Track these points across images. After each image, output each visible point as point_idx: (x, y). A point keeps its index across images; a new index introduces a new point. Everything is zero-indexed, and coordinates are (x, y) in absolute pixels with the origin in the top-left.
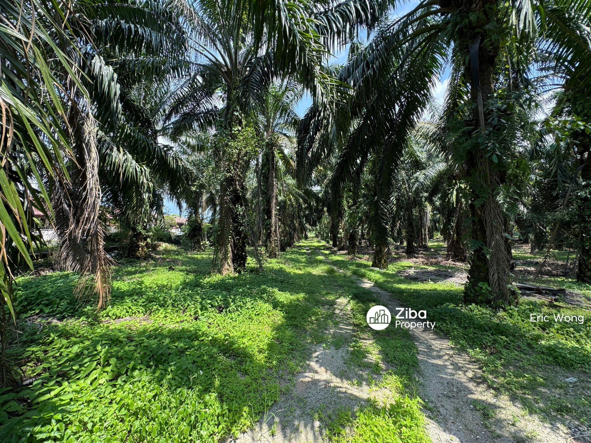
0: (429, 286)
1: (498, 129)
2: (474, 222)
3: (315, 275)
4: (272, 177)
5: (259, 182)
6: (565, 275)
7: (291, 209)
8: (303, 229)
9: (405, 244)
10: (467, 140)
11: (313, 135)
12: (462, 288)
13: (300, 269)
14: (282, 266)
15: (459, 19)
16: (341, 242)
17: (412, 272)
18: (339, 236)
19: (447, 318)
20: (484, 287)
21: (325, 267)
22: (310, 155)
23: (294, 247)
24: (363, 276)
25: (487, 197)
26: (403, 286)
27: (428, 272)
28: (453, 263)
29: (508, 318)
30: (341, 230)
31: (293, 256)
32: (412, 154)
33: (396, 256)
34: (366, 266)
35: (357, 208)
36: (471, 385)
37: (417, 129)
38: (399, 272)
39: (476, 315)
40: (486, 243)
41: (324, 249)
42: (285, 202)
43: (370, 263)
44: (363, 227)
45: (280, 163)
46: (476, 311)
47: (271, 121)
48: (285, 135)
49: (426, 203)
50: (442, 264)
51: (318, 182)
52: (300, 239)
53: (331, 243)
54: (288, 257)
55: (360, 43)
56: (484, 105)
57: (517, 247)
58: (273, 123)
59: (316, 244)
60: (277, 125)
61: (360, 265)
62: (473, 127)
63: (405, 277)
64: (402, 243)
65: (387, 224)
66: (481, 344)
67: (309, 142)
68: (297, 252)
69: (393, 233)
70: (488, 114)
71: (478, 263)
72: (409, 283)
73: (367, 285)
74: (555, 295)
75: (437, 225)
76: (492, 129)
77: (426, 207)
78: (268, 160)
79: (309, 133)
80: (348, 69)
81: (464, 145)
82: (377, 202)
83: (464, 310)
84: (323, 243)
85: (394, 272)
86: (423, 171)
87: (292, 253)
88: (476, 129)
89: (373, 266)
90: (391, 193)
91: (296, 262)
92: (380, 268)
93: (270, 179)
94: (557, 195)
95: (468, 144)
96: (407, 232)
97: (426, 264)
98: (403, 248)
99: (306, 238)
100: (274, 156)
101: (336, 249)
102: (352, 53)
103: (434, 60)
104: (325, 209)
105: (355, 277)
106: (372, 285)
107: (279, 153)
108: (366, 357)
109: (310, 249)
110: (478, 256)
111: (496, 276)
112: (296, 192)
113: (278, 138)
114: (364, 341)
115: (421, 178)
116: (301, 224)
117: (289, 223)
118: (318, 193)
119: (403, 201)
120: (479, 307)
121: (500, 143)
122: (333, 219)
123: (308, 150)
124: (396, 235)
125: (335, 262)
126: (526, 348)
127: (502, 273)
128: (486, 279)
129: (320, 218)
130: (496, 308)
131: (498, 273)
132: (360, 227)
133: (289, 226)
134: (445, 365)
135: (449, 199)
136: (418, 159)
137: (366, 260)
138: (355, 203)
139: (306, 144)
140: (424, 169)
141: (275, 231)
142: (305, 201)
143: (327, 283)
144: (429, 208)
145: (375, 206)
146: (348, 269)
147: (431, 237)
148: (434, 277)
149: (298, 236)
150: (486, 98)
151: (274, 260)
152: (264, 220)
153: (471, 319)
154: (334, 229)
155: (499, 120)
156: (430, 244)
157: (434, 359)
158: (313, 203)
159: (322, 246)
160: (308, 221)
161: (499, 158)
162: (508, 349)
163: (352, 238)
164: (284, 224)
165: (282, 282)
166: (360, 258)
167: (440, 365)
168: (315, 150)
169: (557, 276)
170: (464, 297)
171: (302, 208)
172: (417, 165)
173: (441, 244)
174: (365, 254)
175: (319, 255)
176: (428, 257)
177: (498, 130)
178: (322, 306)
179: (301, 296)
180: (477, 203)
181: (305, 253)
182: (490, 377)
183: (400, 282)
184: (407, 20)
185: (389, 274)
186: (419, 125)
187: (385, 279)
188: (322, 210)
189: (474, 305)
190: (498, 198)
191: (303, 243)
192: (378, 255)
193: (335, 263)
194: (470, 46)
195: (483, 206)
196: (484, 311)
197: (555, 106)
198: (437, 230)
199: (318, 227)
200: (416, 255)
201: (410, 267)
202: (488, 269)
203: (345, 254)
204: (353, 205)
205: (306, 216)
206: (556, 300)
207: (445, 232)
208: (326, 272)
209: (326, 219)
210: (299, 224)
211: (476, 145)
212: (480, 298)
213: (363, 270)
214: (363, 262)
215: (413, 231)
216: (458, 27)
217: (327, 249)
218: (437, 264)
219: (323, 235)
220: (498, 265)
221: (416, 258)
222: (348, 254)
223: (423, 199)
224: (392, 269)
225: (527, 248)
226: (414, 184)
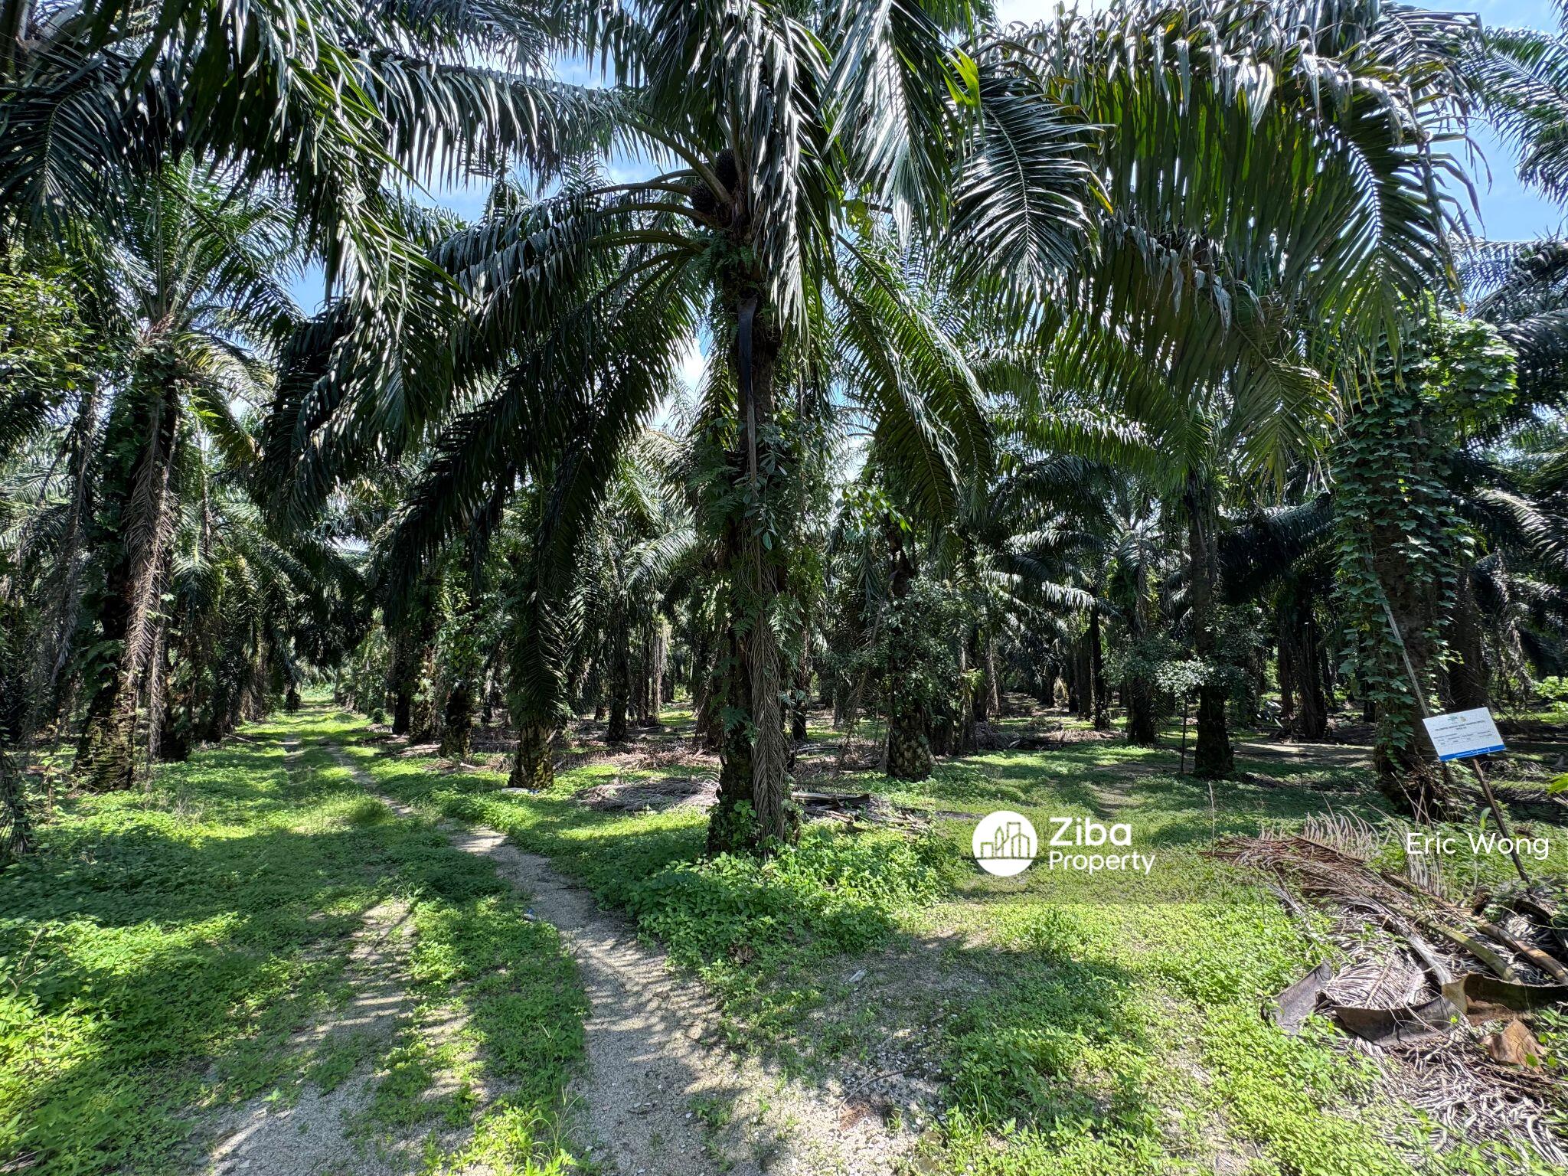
0: (648, 822)
1: (775, 484)
2: (733, 667)
3: (301, 837)
4: (156, 483)
5: (82, 491)
6: (874, 766)
7: (234, 604)
8: (283, 676)
9: (607, 718)
10: (726, 492)
11: (339, 382)
12: (708, 817)
13: (241, 821)
14: (146, 818)
15: (723, 248)
16: (421, 718)
17: (610, 791)
18: (418, 697)
19: (667, 900)
20: (744, 812)
21: (347, 804)
22: (318, 440)
23: (234, 741)
24: (477, 817)
25: (755, 615)
26: (582, 833)
27: (647, 787)
28: (705, 758)
29: (779, 873)
30: (426, 682)
31: (219, 776)
32: (632, 499)
33: (580, 751)
34: (489, 787)
35: (477, 618)
36: (695, 1061)
37: (641, 442)
38: (580, 795)
39: (726, 878)
40: (750, 712)
41: (358, 744)
42: (208, 580)
43: (505, 777)
44: (497, 671)
45: (205, 443)
46: (727, 871)
47: (181, 287)
48: (235, 352)
49: (661, 616)
50: (682, 763)
51: (358, 529)
52: (263, 710)
53: (390, 720)
54: (196, 778)
55: (522, 192)
56: (758, 432)
57: (817, 717)
58: (186, 298)
59: (332, 726)
60: (203, 309)
61: (470, 786)
62: (737, 469)
63: (593, 805)
64: (599, 714)
65: (557, 666)
66: (727, 947)
67: (320, 398)
68: (243, 758)
69: (572, 691)
70: (762, 449)
71: (737, 759)
72: (600, 822)
73: (485, 842)
74: (856, 808)
75: (682, 668)
76: (766, 481)
77: (661, 625)
78: (141, 417)
79: (325, 372)
80: (476, 241)
81: (721, 502)
82: (536, 605)
83: (703, 870)
84: (362, 721)
85: (567, 797)
86: (654, 542)
87: (220, 765)
88: (741, 474)
89: (511, 784)
90: (572, 589)
91: (228, 795)
92: (530, 788)
93: (141, 490)
94: (865, 619)
95: (726, 502)
96: (612, 688)
97: (649, 766)
98: (600, 728)
99: (293, 705)
100: (172, 412)
101: (403, 739)
102: (497, 205)
103: (682, 308)
104: (377, 614)
105: (450, 824)
106: (498, 841)
107: (201, 406)
108: (430, 1083)
109: (305, 744)
110: (737, 743)
111: (764, 786)
112: (266, 551)
113: (202, 353)
114: (436, 1030)
115: (649, 557)
116: (274, 656)
117: (219, 654)
118: (356, 562)
119: (601, 609)
120: (732, 858)
121: (778, 513)
122: (400, 647)
123: (315, 424)
124: (580, 694)
125: (389, 781)
126: (802, 931)
127: (773, 774)
128: (748, 795)
129: (352, 643)
130: (760, 856)
131: (769, 777)
132: (490, 673)
133: (220, 667)
134: (650, 1027)
135: (704, 612)
136: (645, 512)
137: (494, 767)
138: (474, 604)
139: (310, 404)
140: (656, 537)
141: (142, 685)
142: (300, 584)
143: (342, 859)
144: (666, 630)
145: (530, 614)
146: (432, 801)
147: (668, 697)
148: (659, 798)
149: (257, 699)
150: (762, 420)
151: (114, 800)
152: (89, 638)
153: (713, 889)
154: (403, 676)
155: (777, 469)
156: (663, 715)
157: (626, 1018)
158: (332, 591)
159: (354, 732)
160: (304, 647)
161: (776, 542)
162: (773, 943)
163: (457, 705)
164: (193, 657)
165: (132, 885)
166: (478, 764)
167: (636, 1031)
168: (339, 429)
169: (865, 769)
170: (710, 839)
171: (285, 605)
172: (642, 526)
173: (687, 713)
174: (493, 750)
175: (334, 762)
176: (654, 748)
177: (777, 485)
178: (302, 946)
179: (216, 926)
180: (740, 629)
181: (278, 760)
182: (734, 1021)
183: (579, 821)
184: (629, 195)
185: (552, 804)
186: (646, 435)
187: (539, 819)
188: (366, 616)
189: (724, 855)
190: (772, 622)
191: (279, 723)
192: (527, 751)
193: (391, 787)
194: (740, 307)
195: (749, 633)
196: (741, 866)
197: (865, 463)
198: (680, 678)
199: (347, 671)
200: (630, 745)
201: (609, 778)
202: (752, 772)
203: (432, 755)
204: (468, 609)
205: (301, 635)
206: (857, 818)
207: (695, 686)
208: (346, 822)
209: (378, 647)
210: (269, 659)
211: (741, 508)
212: (736, 837)
213: (479, 800)
214: (485, 774)
215: (626, 685)
216: (721, 262)
217: (369, 739)
218: (672, 763)
219: (363, 696)
220: (770, 760)
221: (628, 752)
222: (442, 753)
223: (655, 607)
224: (563, 787)
225: (828, 717)
226: (631, 568)
